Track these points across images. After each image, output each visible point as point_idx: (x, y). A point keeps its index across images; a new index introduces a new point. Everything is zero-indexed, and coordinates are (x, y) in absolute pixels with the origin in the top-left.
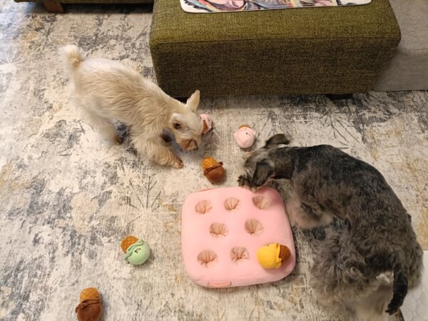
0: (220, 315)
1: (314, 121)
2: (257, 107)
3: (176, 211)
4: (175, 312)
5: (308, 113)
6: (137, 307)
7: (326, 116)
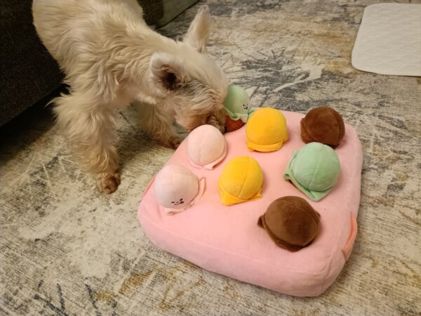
3: (150, 272)
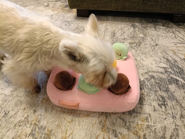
0: (68, 133)
1: (161, 30)
2: (125, 22)
4: (31, 124)
5: (158, 26)
6: (4, 115)
7: (169, 29)
